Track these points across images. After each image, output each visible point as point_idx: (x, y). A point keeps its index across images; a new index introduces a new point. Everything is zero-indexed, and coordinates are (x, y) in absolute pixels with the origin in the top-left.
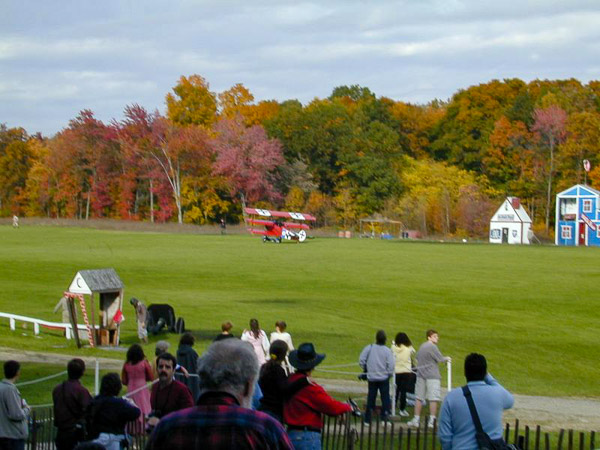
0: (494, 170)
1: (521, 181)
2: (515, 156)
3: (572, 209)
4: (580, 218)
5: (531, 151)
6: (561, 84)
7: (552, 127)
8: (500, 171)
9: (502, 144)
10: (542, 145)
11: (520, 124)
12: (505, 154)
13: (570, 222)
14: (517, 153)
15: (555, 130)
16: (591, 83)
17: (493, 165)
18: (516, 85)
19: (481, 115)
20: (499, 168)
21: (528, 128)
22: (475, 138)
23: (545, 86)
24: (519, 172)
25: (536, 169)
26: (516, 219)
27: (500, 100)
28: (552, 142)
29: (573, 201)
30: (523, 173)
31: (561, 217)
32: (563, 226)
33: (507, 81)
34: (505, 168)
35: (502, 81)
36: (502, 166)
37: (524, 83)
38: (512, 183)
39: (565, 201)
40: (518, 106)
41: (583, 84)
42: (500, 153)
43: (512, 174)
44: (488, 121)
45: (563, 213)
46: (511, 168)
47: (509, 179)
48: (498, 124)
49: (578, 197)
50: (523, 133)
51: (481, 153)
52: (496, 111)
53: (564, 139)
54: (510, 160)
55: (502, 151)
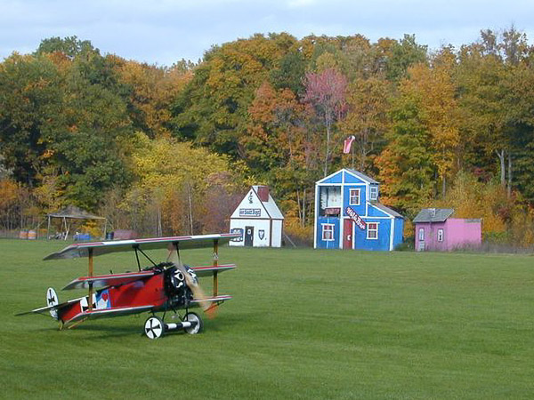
0: (255, 154)
1: (289, 168)
2: (281, 135)
3: (336, 202)
4: (346, 214)
5: (302, 129)
6: (343, 41)
7: (329, 97)
8: (262, 155)
9: (263, 119)
10: (318, 121)
11: (288, 93)
12: (269, 133)
13: (333, 218)
14: (284, 131)
15: (333, 100)
16: (381, 40)
17: (252, 146)
18: (286, 42)
19: (238, 80)
20: (260, 151)
21: (298, 98)
22: (231, 111)
23: (322, 44)
24: (287, 157)
25: (307, 153)
26: (264, 215)
27: (263, 61)
28: (329, 117)
29: (336, 190)
30: (292, 158)
31: (322, 212)
32: (323, 224)
33: (273, 36)
34: (268, 151)
35: (266, 36)
36: (264, 148)
37: (295, 40)
38: (278, 172)
39: (327, 190)
40: (286, 68)
41: (371, 43)
42: (261, 131)
43: (277, 159)
44: (246, 88)
45: (324, 207)
46: (276, 151)
47: (273, 166)
48: (259, 93)
49: (342, 185)
50: (291, 105)
51: (238, 131)
52: (258, 74)
53: (344, 113)
54: (275, 140)
55: (265, 128)
